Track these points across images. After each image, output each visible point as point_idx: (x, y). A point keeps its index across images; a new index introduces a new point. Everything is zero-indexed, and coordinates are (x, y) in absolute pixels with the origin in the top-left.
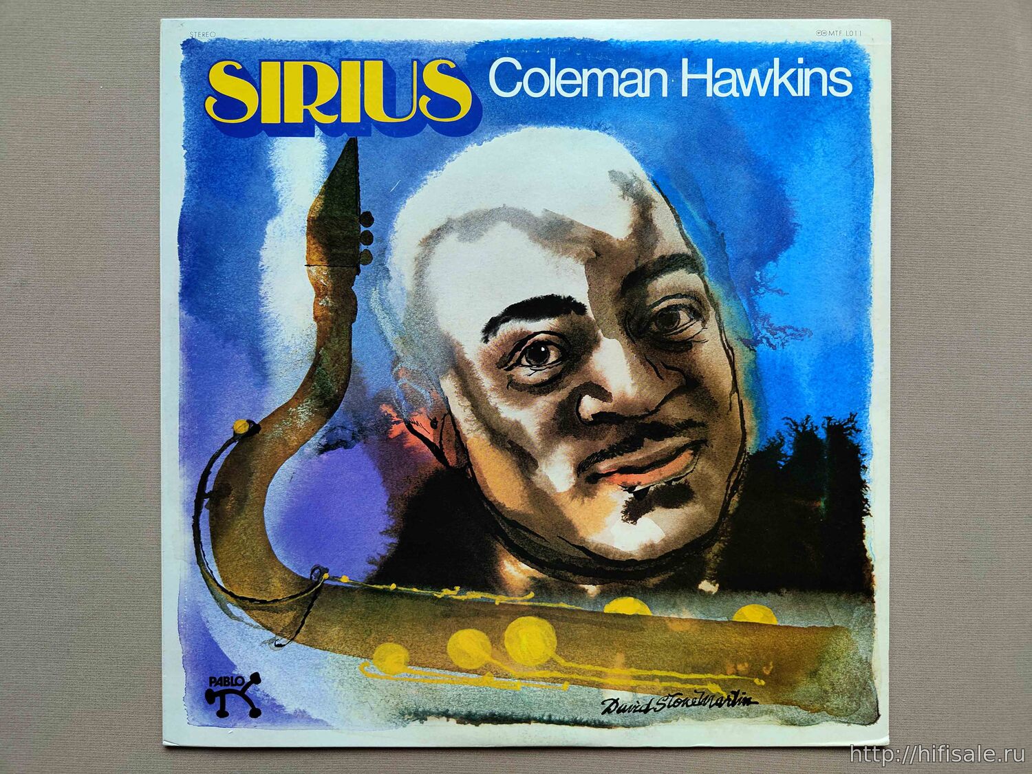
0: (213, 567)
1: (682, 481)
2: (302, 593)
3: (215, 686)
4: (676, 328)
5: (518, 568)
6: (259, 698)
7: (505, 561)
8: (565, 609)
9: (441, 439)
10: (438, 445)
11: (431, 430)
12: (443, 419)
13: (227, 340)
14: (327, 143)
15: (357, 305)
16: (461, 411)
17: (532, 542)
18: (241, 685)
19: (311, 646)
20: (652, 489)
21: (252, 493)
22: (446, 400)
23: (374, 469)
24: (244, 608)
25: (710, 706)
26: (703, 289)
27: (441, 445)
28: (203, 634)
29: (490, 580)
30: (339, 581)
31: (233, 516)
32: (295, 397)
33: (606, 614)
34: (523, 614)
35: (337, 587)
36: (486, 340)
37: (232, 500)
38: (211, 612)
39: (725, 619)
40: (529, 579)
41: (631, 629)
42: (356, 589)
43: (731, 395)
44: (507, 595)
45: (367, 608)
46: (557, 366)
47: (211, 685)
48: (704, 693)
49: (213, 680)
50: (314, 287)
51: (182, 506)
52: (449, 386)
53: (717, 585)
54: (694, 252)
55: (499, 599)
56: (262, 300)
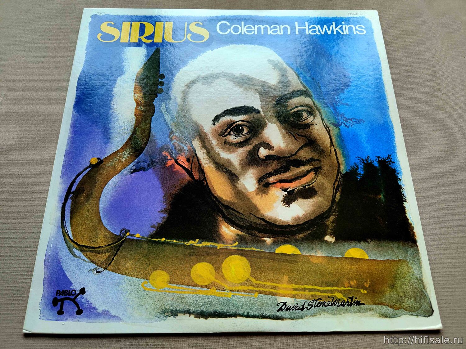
0: (69, 229)
1: (311, 186)
2: (114, 243)
3: (59, 295)
4: (302, 119)
5: (230, 229)
6: (83, 303)
7: (223, 226)
8: (254, 251)
9: (191, 167)
10: (190, 170)
11: (187, 163)
12: (193, 158)
13: (93, 123)
14: (147, 49)
15: (155, 109)
16: (201, 154)
17: (236, 216)
18: (73, 295)
19: (116, 272)
20: (296, 190)
21: (95, 192)
22: (195, 150)
23: (158, 181)
24: (82, 251)
25: (338, 306)
26: (313, 104)
27: (191, 170)
28: (57, 265)
29: (215, 236)
30: (135, 237)
31: (83, 203)
32: (122, 148)
33: (277, 253)
34: (232, 254)
35: (133, 240)
36: (214, 124)
37: (84, 195)
38: (64, 254)
39: (340, 256)
40: (235, 235)
41: (291, 262)
42: (143, 241)
43: (330, 147)
44: (224, 244)
45: (148, 251)
46: (247, 135)
47: (57, 295)
48: (333, 298)
49: (59, 292)
50: (136, 103)
51: (58, 198)
52: (196, 144)
53: (334, 238)
54: (307, 89)
55: (219, 246)
56: (111, 107)
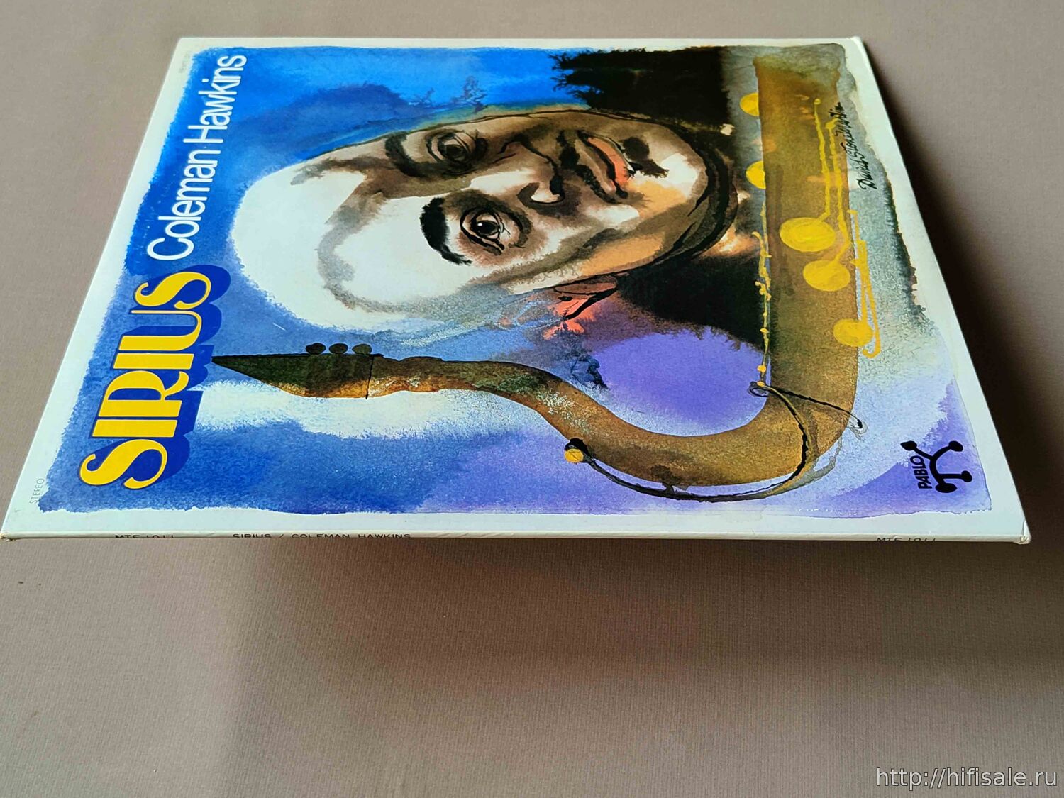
0: (766, 483)
1: (619, 144)
2: (787, 404)
3: (929, 483)
4: (463, 147)
5: (727, 242)
7: (721, 251)
8: (767, 212)
9: (584, 294)
10: (591, 296)
11: (573, 301)
12: (562, 292)
14: (213, 380)
15: (420, 357)
16: (553, 279)
17: (696, 233)
18: (922, 460)
20: (630, 161)
21: (661, 447)
22: (536, 291)
23: (623, 344)
24: (817, 456)
25: (849, 127)
26: (424, 132)
27: (592, 294)
28: (861, 494)
29: (746, 265)
30: (765, 373)
31: (695, 465)
32: (535, 408)
33: (767, 186)
34: (778, 240)
35: (772, 375)
36: (469, 262)
37: (673, 465)
38: (830, 485)
39: (759, 121)
40: (739, 236)
41: (780, 179)
42: (772, 360)
43: (531, 118)
44: (760, 250)
45: (795, 352)
46: (499, 216)
47: (930, 487)
48: (837, 131)
49: (922, 485)
50: (395, 391)
51: (685, 512)
53: (724, 125)
54: (385, 137)
55: (765, 255)
56: (408, 436)
